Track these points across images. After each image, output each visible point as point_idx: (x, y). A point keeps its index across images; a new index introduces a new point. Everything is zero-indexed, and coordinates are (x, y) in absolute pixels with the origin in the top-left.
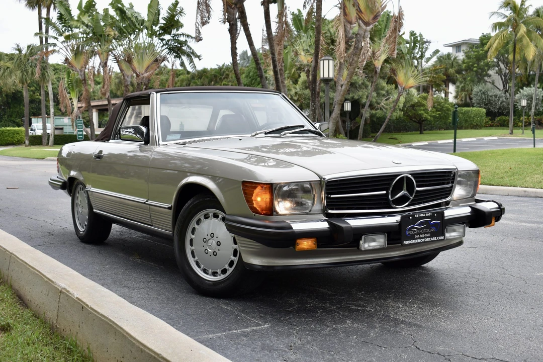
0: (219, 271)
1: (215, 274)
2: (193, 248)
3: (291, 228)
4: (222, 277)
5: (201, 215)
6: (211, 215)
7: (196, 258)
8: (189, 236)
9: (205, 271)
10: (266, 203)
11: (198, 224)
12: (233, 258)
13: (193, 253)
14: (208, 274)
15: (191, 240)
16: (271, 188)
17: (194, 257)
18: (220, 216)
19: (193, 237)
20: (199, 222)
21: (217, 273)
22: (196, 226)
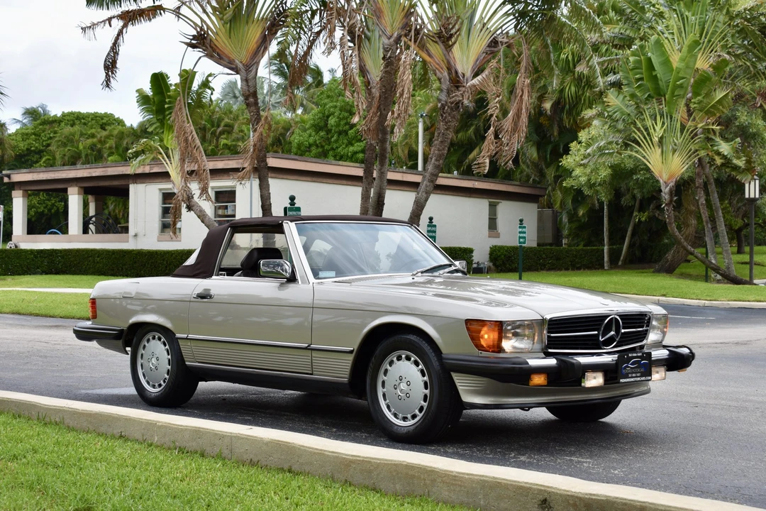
0: (409, 416)
1: (405, 419)
2: (385, 390)
3: (528, 363)
4: (412, 422)
5: (394, 357)
6: (403, 356)
7: (388, 401)
8: (381, 377)
9: (395, 415)
10: (493, 341)
11: (390, 366)
12: (423, 403)
13: (384, 395)
14: (397, 418)
15: (383, 383)
16: (500, 326)
17: (385, 399)
18: (412, 359)
19: (385, 378)
20: (391, 363)
21: (407, 418)
22: (388, 367)
